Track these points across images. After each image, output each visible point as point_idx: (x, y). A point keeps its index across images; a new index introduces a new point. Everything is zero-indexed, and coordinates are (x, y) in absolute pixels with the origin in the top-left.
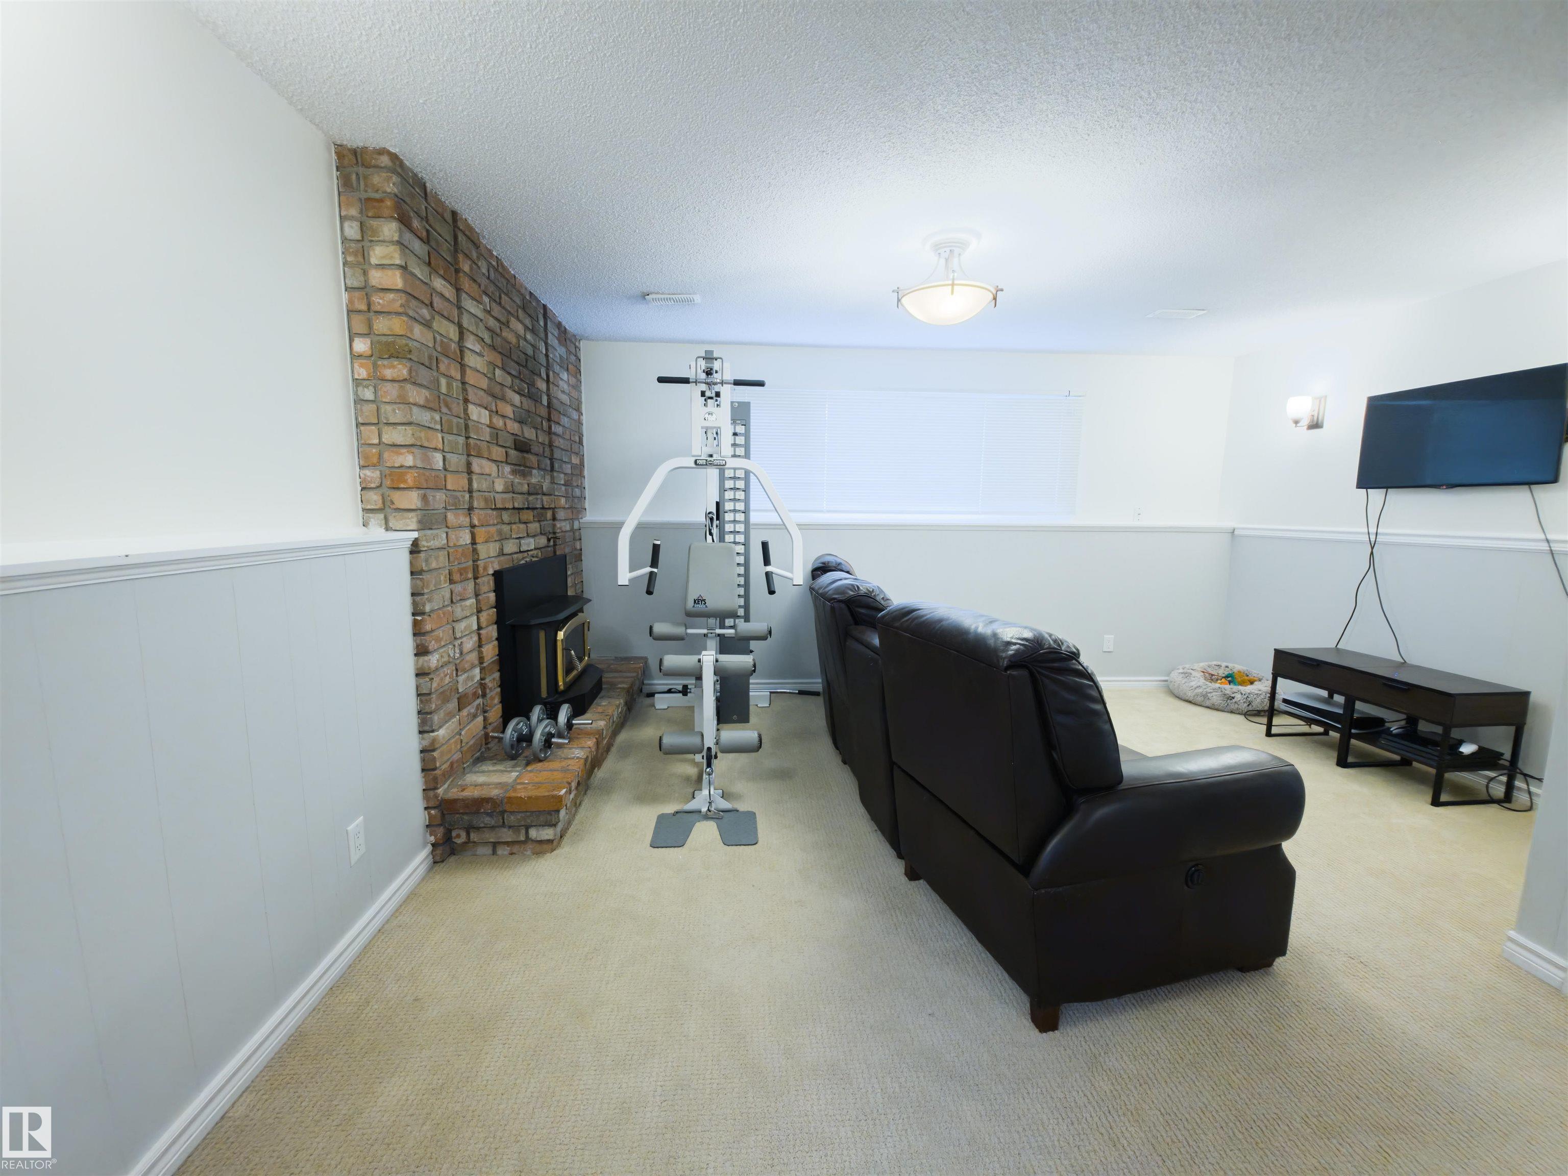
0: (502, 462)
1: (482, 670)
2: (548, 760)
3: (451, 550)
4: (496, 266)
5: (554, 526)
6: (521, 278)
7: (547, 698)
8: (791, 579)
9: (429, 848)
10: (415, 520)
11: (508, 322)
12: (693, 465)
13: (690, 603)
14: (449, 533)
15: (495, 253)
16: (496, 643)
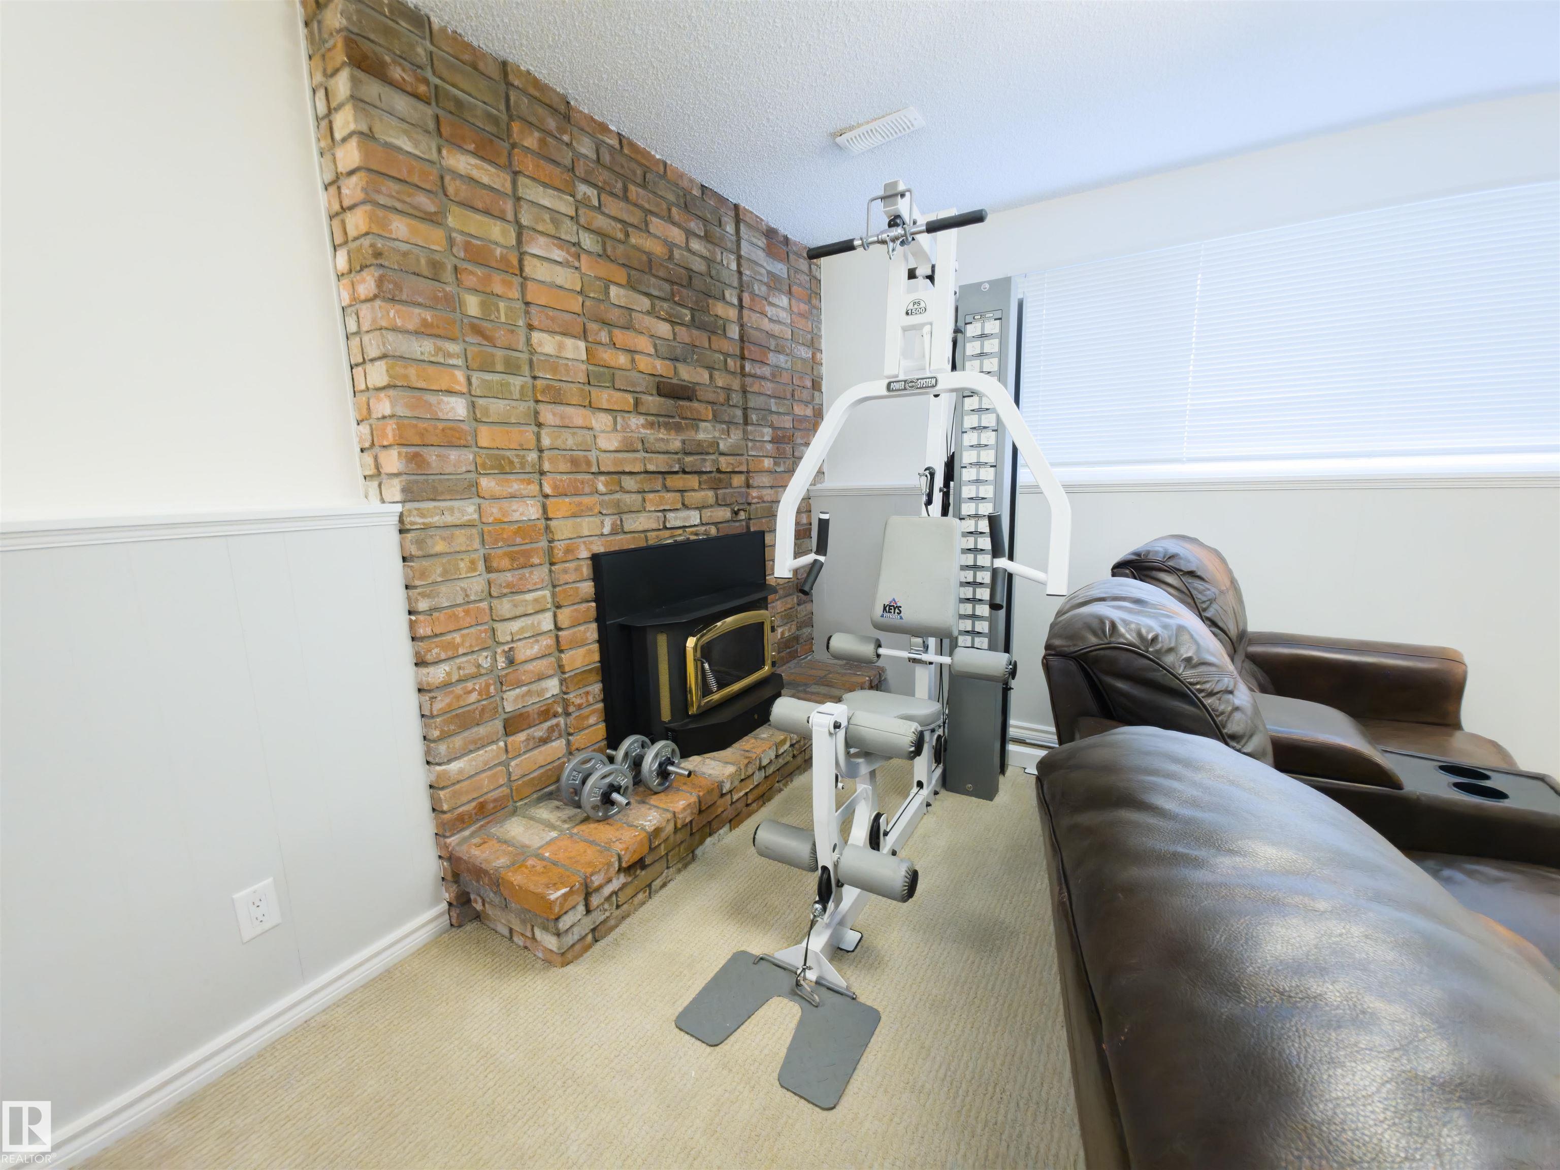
0: (629, 412)
1: (562, 682)
2: (610, 821)
3: (486, 528)
4: (617, 146)
5: (748, 494)
6: (674, 162)
7: (670, 722)
8: (1044, 584)
9: (444, 906)
10: (398, 488)
11: (647, 225)
12: (885, 392)
13: (879, 610)
14: (483, 506)
15: (613, 128)
16: (596, 646)
